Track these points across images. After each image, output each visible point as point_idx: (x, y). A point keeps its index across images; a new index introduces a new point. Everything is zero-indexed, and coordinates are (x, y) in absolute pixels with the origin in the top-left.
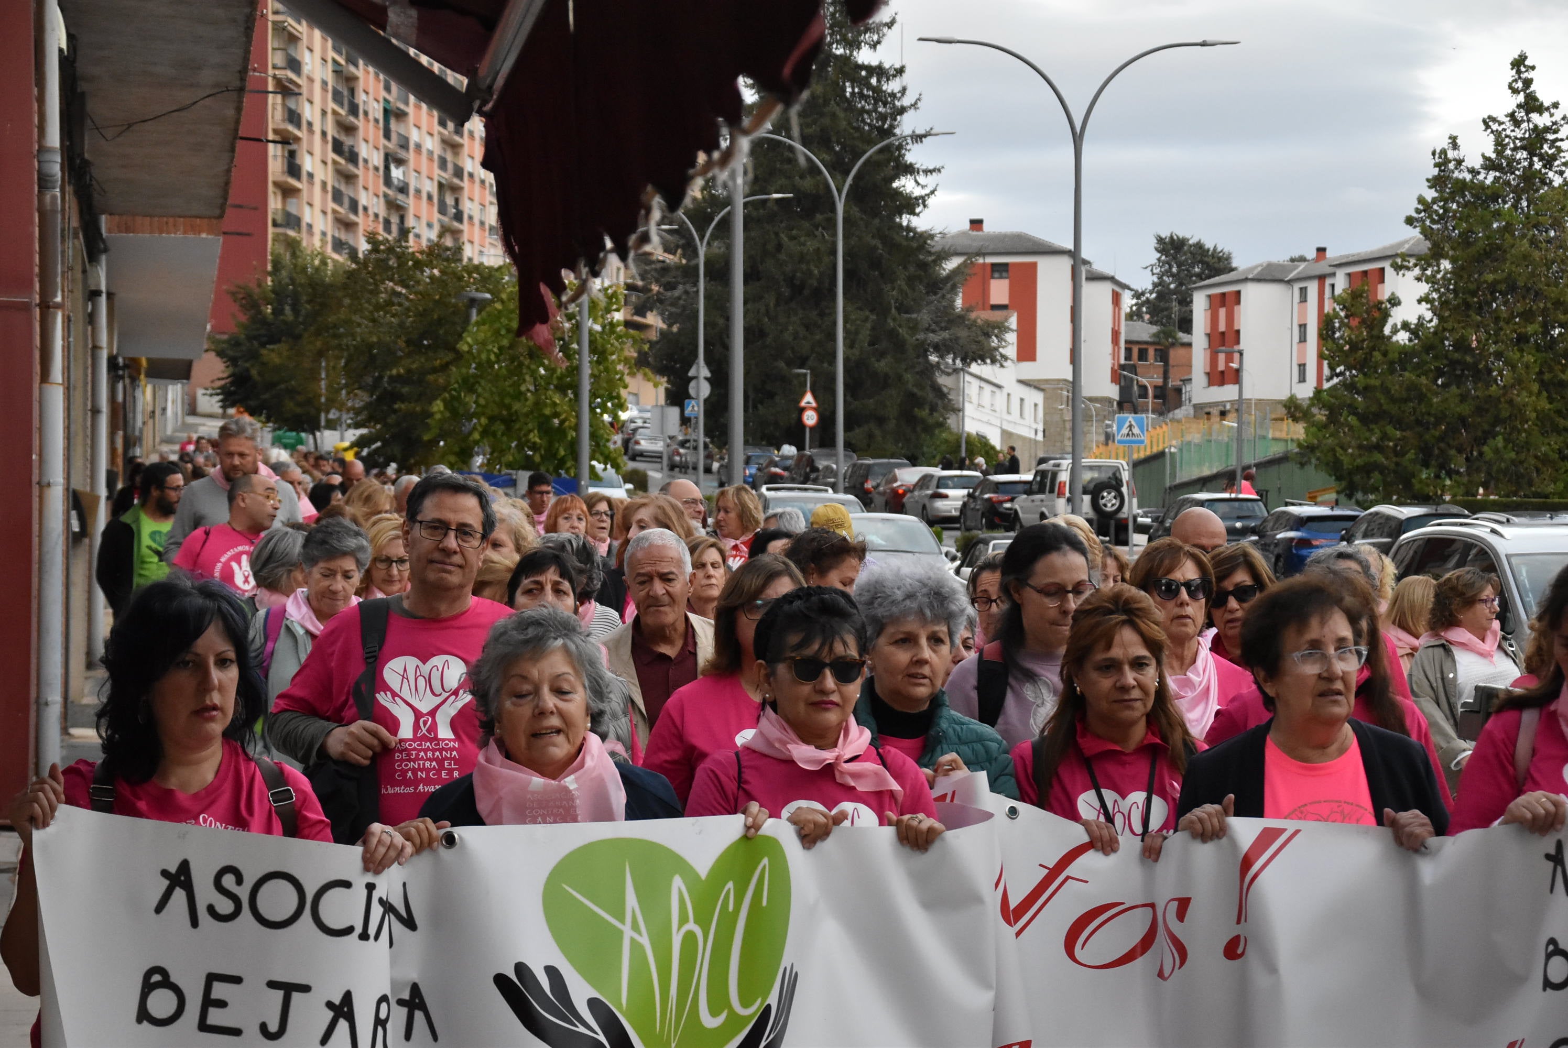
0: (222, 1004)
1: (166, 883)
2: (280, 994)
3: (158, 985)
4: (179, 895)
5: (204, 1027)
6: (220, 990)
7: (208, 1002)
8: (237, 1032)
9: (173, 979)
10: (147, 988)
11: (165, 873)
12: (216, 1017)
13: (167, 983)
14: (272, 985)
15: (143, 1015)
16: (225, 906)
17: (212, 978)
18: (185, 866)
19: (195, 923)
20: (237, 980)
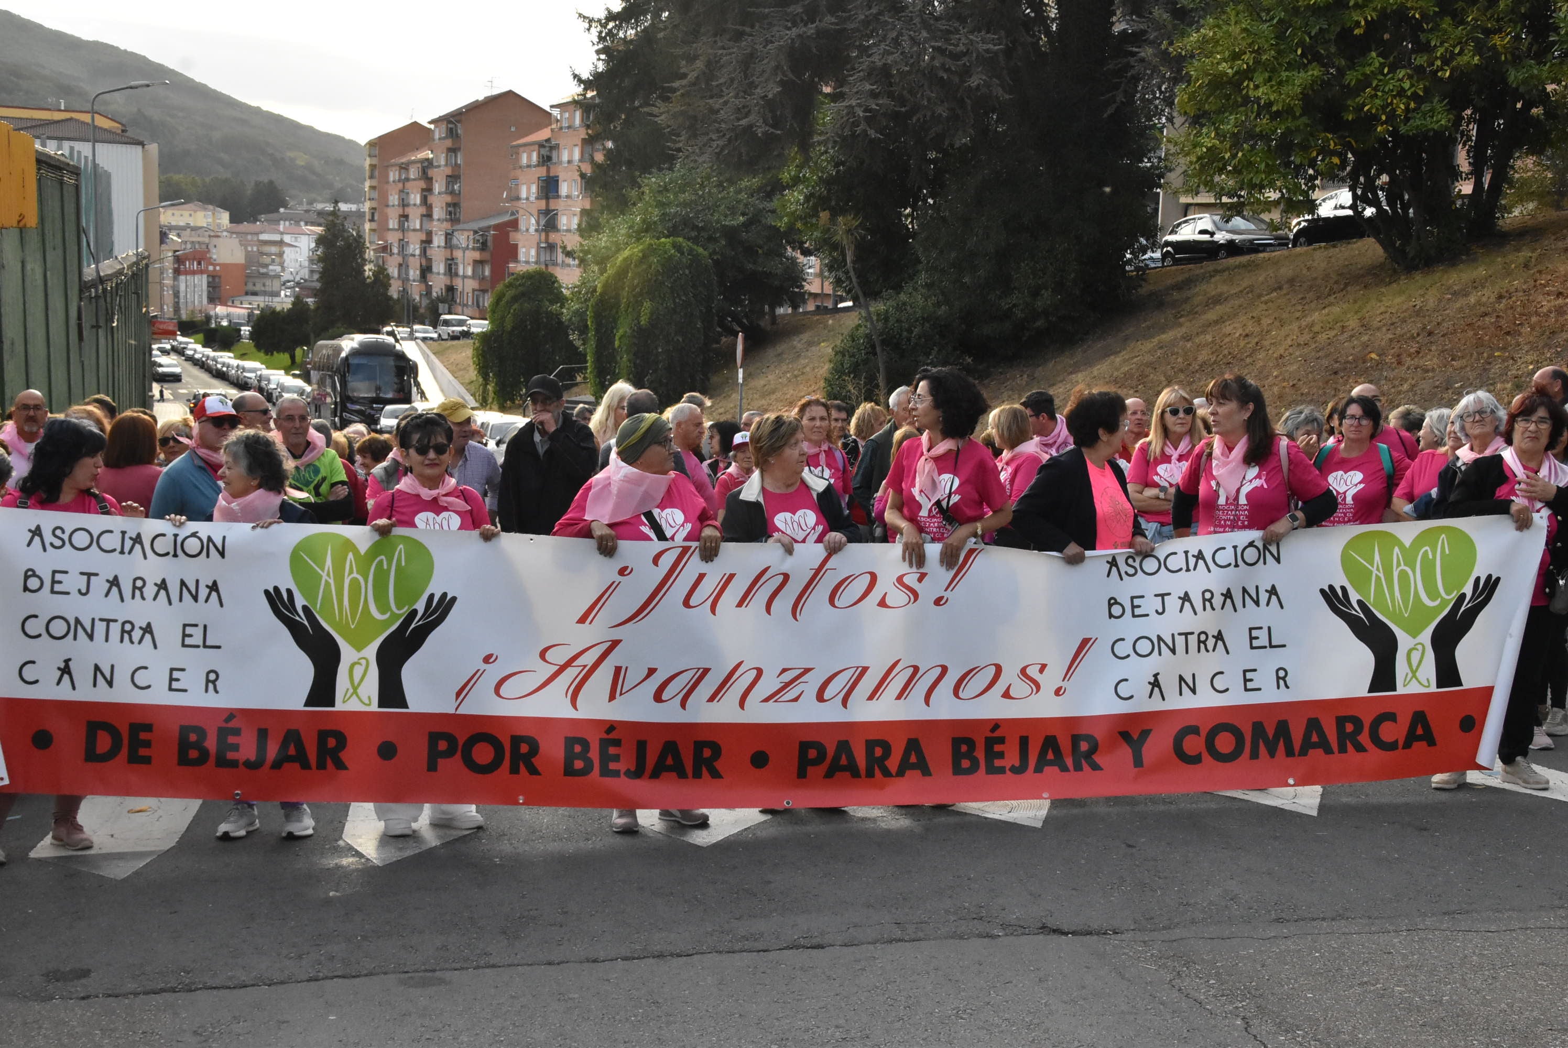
0: (60, 582)
1: (31, 534)
2: (85, 577)
3: (30, 576)
4: (37, 539)
5: (53, 592)
6: (58, 577)
7: (54, 582)
8: (68, 593)
9: (37, 573)
10: (26, 577)
11: (30, 531)
12: (57, 587)
13: (34, 575)
14: (82, 574)
15: (26, 589)
16: (58, 543)
17: (54, 572)
18: (38, 528)
19: (45, 550)
20: (66, 572)
